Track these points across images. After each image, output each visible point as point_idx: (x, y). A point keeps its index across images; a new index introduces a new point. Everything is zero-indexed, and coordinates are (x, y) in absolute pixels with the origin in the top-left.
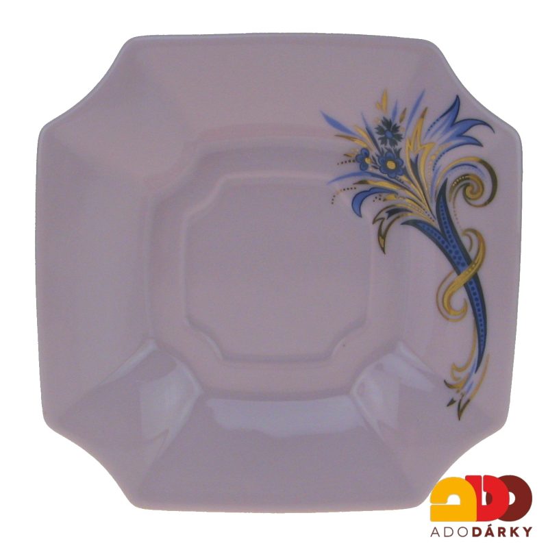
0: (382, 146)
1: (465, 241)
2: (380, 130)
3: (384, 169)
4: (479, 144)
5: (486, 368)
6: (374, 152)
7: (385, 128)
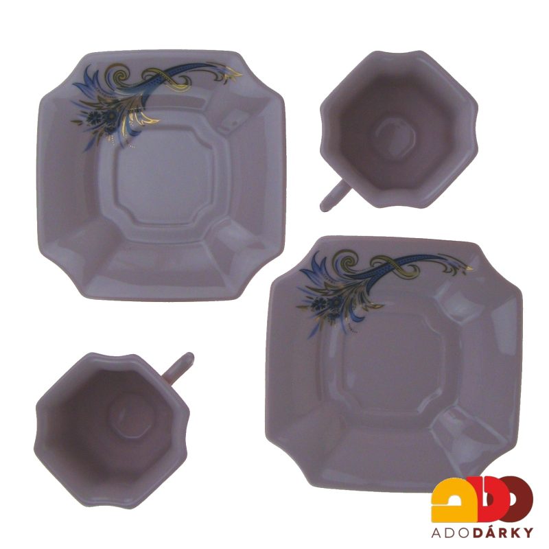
0: (326, 307)
1: (376, 265)
2: (318, 308)
3: (338, 305)
4: (325, 258)
5: (444, 255)
6: (330, 311)
7: (316, 306)
